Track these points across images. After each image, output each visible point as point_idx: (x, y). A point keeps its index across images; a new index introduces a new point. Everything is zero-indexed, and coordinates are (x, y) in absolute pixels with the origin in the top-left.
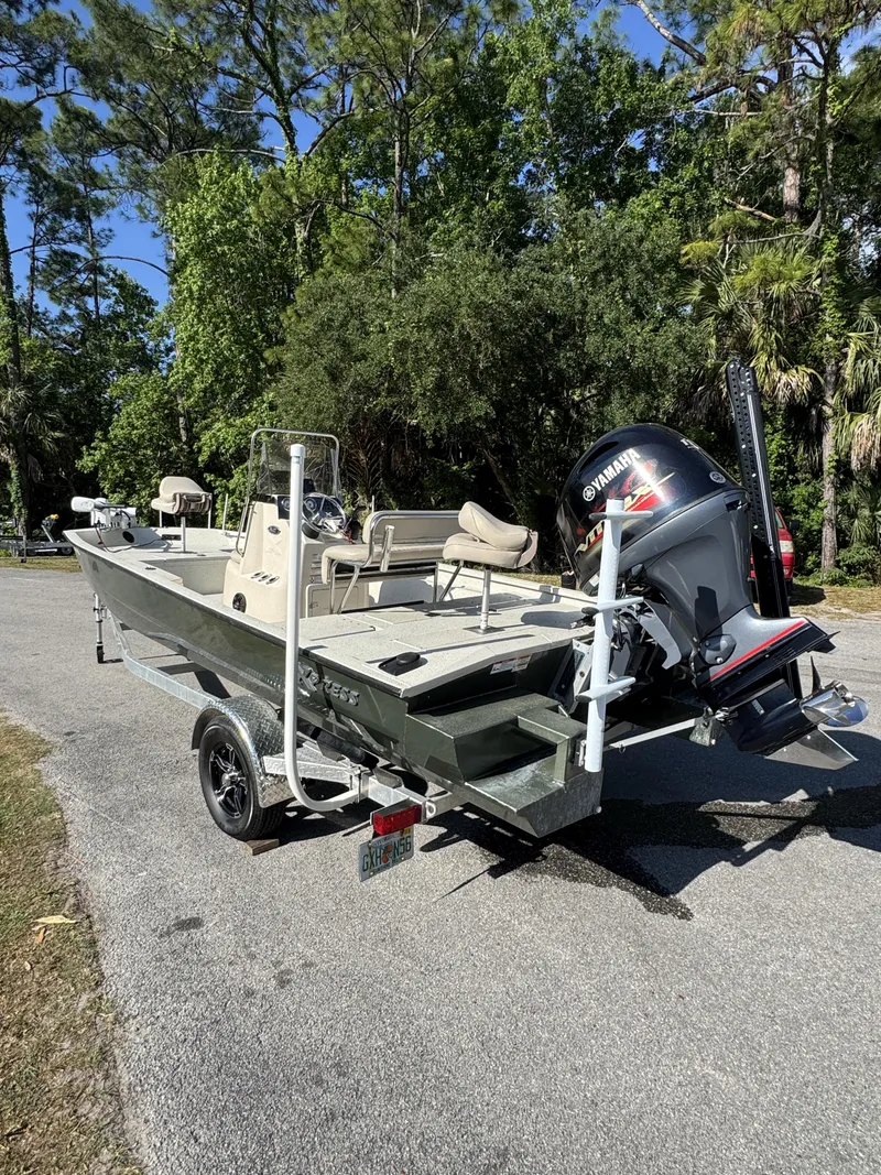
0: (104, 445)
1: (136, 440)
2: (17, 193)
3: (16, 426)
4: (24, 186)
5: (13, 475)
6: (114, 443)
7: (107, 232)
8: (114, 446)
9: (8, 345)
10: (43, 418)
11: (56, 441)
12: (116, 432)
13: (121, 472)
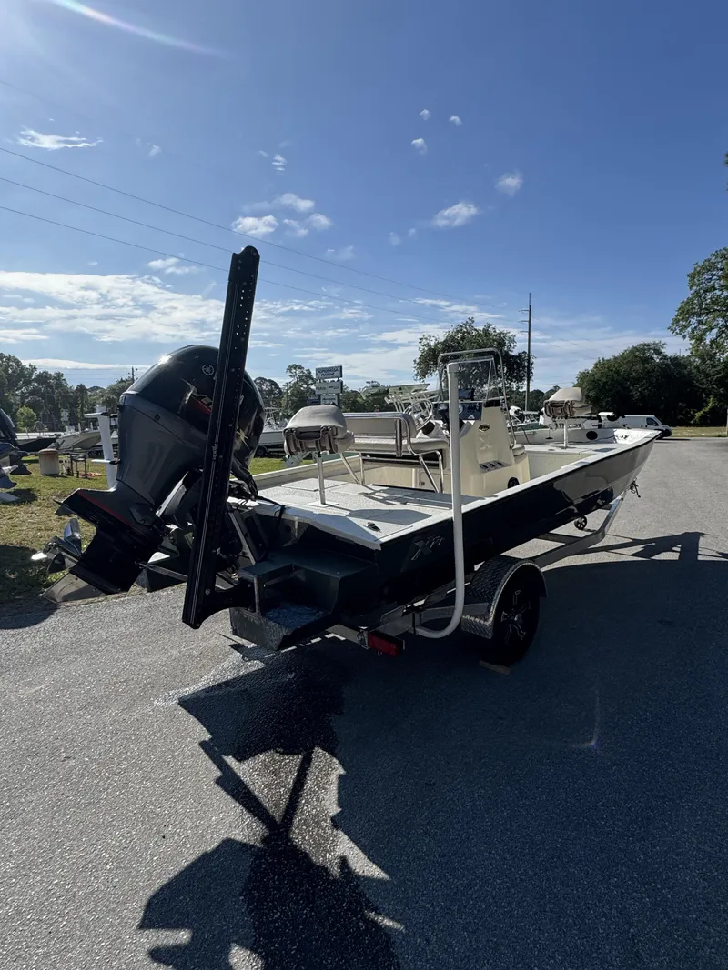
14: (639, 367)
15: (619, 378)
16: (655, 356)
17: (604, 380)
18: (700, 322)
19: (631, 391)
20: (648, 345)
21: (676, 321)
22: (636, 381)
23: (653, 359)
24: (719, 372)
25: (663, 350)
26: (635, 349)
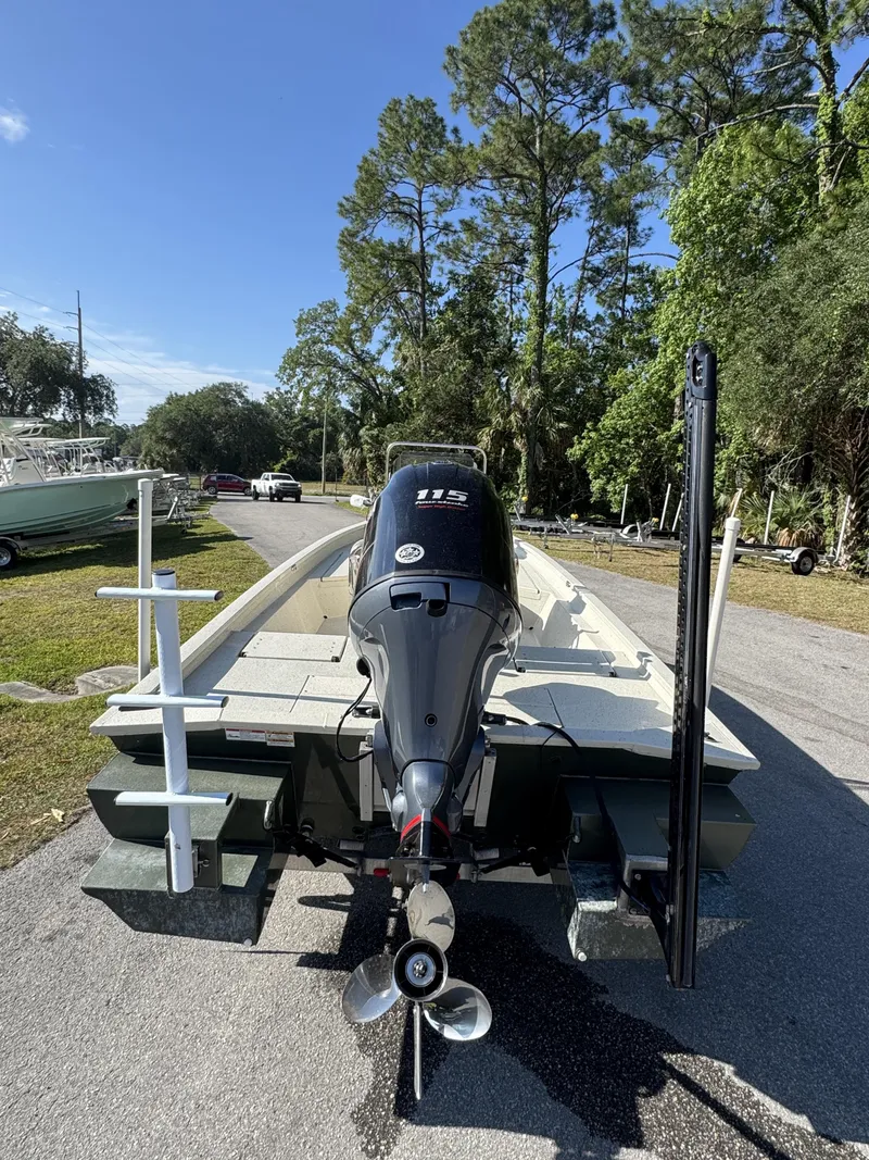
0: (593, 434)
1: (620, 430)
2: (580, 213)
3: (531, 419)
4: (587, 206)
5: (523, 460)
6: (603, 432)
7: (647, 231)
8: (602, 436)
9: (535, 350)
10: (552, 411)
11: (560, 431)
12: (606, 422)
13: (607, 460)
14: (221, 409)
15: (198, 420)
16: (237, 399)
17: (182, 420)
18: (305, 374)
19: (213, 436)
20: (229, 385)
21: (283, 369)
22: (218, 426)
23: (234, 401)
24: (296, 424)
25: (245, 394)
26: (215, 388)
